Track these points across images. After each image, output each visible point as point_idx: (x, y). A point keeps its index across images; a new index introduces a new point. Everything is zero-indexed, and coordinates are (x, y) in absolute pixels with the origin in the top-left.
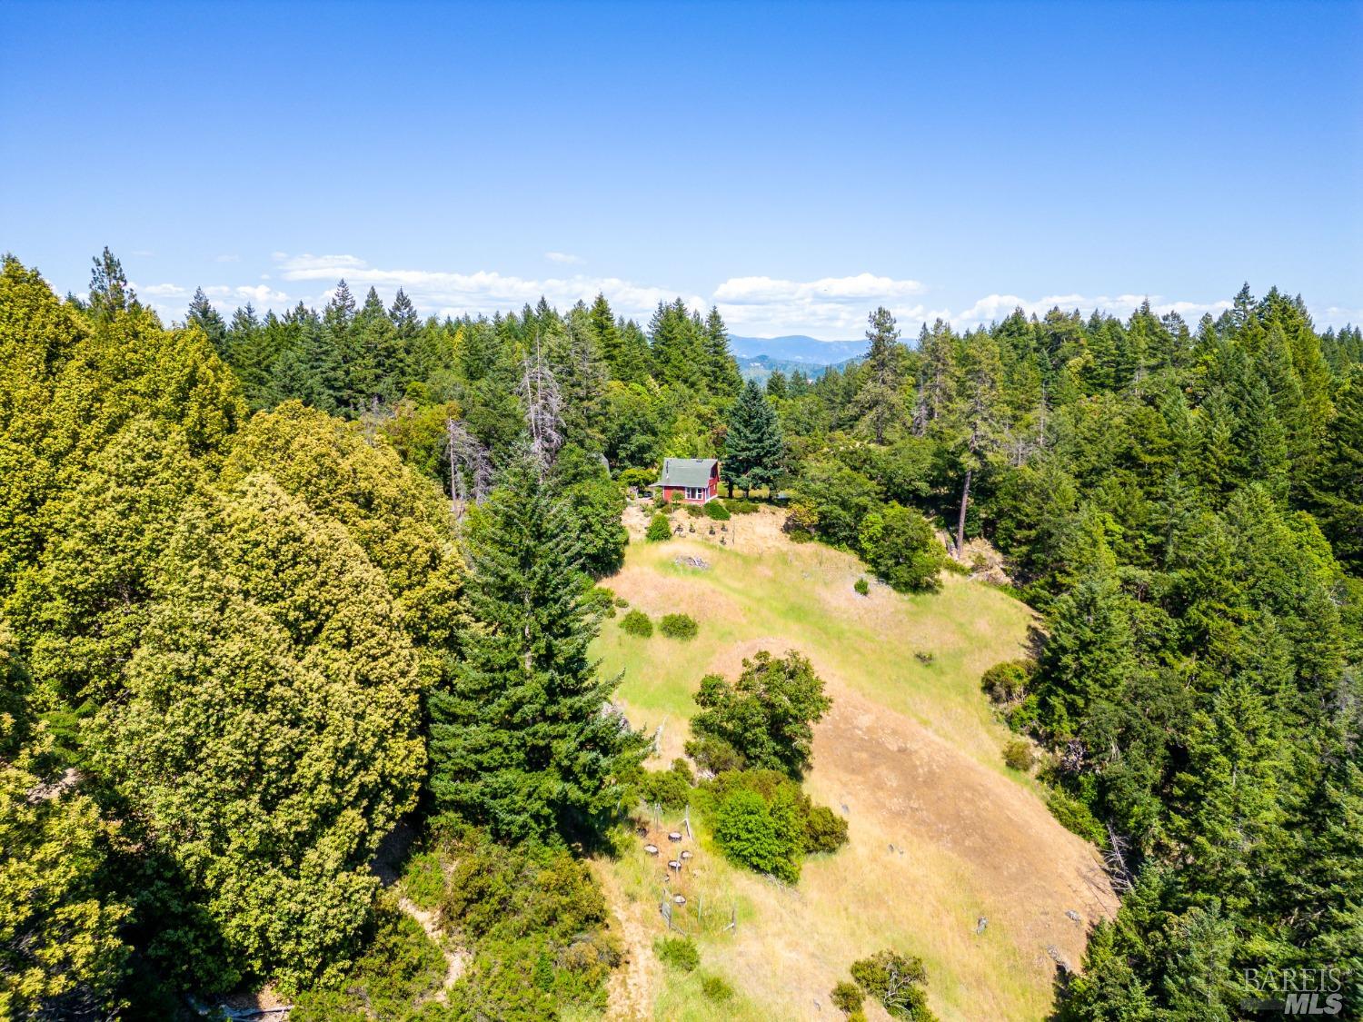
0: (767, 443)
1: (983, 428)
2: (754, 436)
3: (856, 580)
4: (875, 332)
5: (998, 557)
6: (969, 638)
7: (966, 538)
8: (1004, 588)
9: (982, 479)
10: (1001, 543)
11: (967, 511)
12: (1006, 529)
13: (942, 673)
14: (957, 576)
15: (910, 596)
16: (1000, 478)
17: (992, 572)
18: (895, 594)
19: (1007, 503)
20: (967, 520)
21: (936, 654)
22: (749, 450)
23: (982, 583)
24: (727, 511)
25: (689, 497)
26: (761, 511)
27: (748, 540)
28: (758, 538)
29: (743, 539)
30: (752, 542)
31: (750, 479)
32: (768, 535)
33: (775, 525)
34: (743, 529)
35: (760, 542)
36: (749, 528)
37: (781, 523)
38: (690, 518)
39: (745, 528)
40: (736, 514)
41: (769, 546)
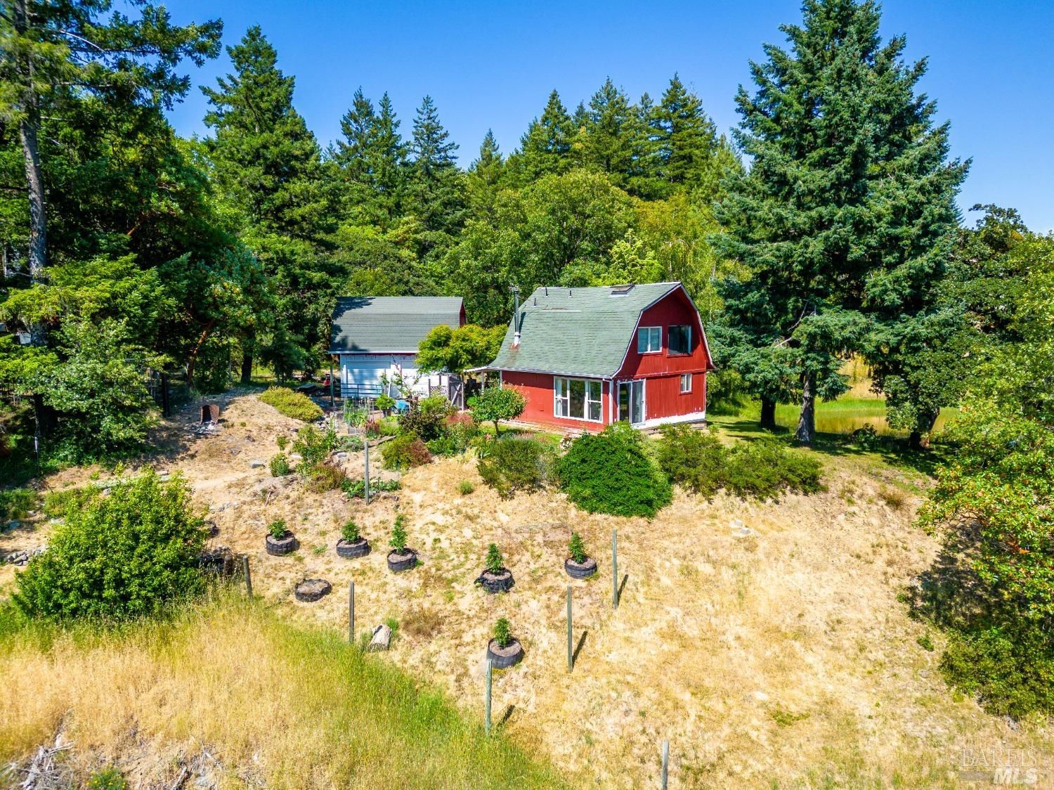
22: (796, 234)
24: (661, 477)
25: (565, 413)
26: (835, 487)
27: (673, 646)
28: (744, 632)
29: (645, 633)
30: (691, 661)
31: (798, 351)
32: (816, 619)
33: (880, 564)
34: (688, 572)
35: (746, 664)
36: (727, 575)
37: (915, 556)
38: (467, 491)
39: (706, 569)
40: (697, 487)
41: (796, 700)
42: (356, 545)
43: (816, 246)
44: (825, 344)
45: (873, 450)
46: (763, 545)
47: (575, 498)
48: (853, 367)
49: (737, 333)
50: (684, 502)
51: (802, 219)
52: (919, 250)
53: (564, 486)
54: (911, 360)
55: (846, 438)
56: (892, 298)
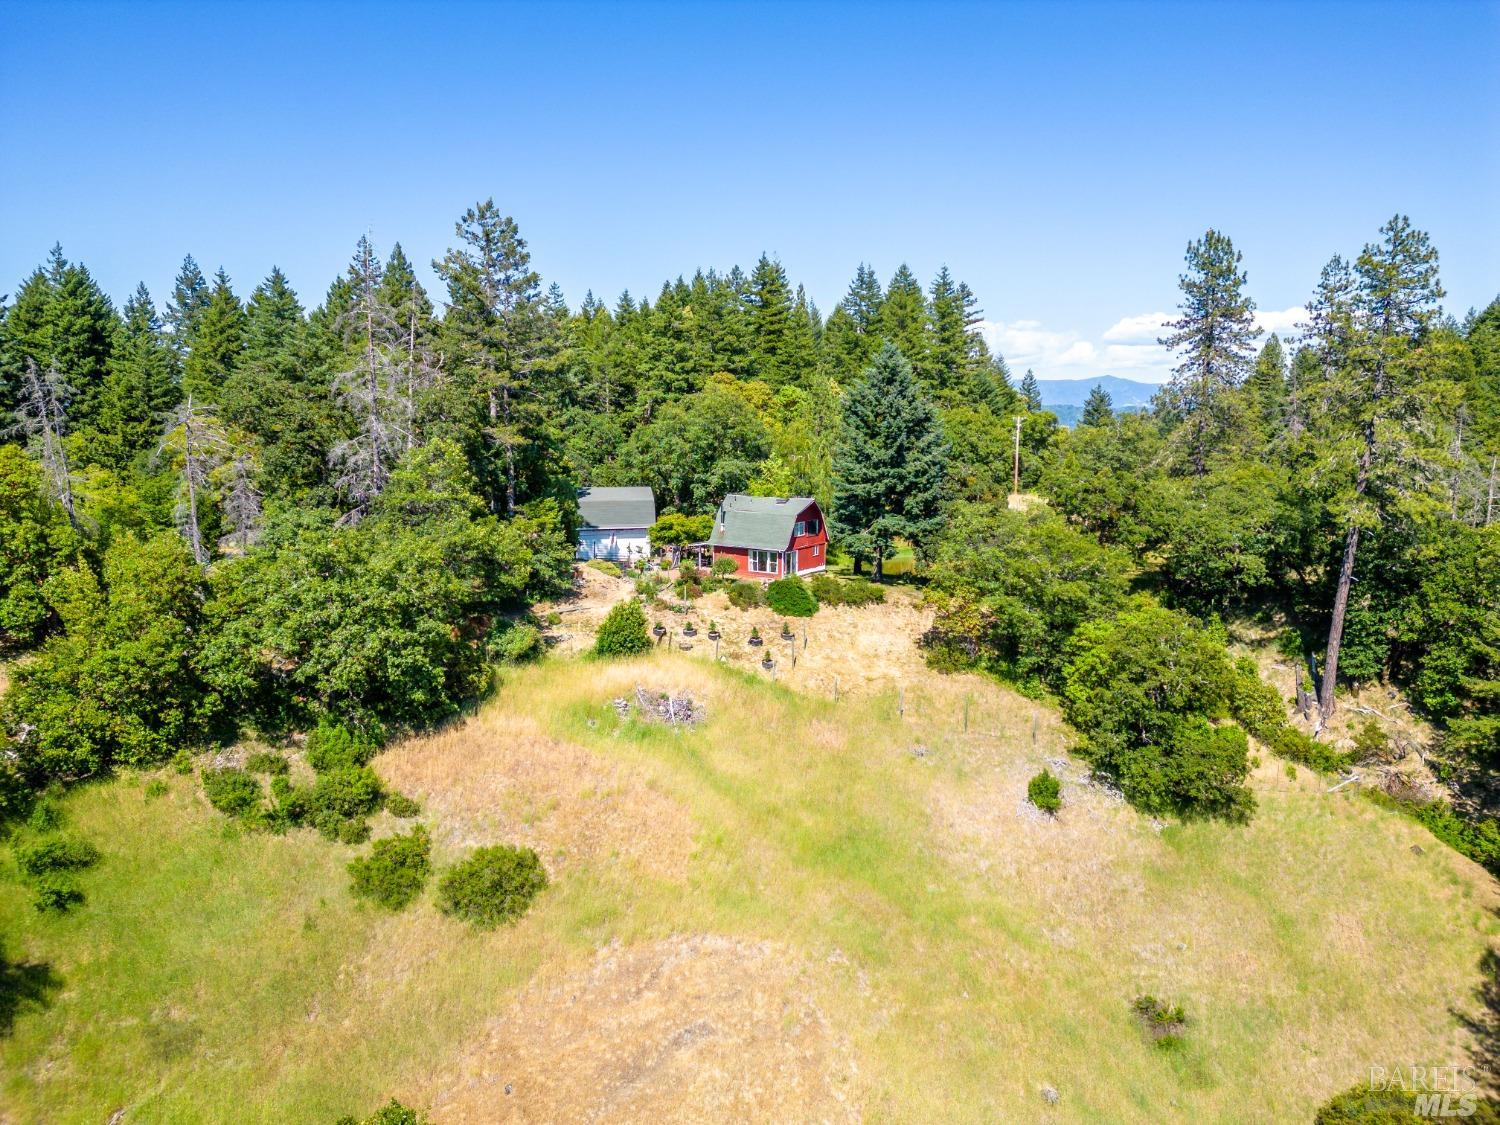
0: (911, 467)
1: (1388, 432)
2: (885, 455)
3: (1036, 772)
4: (1197, 277)
5: (1421, 733)
6: (1301, 971)
7: (1346, 681)
8: (1427, 814)
9: (1386, 551)
10: (1430, 701)
11: (1348, 624)
12: (1444, 671)
13: (1202, 1079)
14: (1304, 773)
15: (1171, 820)
16: (1430, 552)
17: (1403, 767)
18: (1127, 813)
19: (1449, 610)
20: (1347, 644)
21: (1199, 1007)
22: (872, 480)
23: (1372, 794)
24: (813, 599)
25: (755, 568)
26: (891, 601)
27: (829, 661)
28: (855, 657)
29: (818, 658)
30: (837, 666)
31: (874, 537)
32: (882, 651)
33: (908, 631)
34: (830, 636)
35: (856, 666)
36: (846, 637)
37: (922, 627)
38: (727, 609)
39: (838, 635)
40: (830, 603)
41: (873, 675)
42: (690, 631)
43: (881, 487)
44: (886, 534)
45: (911, 583)
46: (860, 625)
47: (776, 610)
48: (900, 544)
49: (844, 526)
50: (824, 610)
51: (875, 475)
52: (926, 490)
53: (770, 605)
54: (923, 540)
55: (899, 577)
56: (916, 511)
